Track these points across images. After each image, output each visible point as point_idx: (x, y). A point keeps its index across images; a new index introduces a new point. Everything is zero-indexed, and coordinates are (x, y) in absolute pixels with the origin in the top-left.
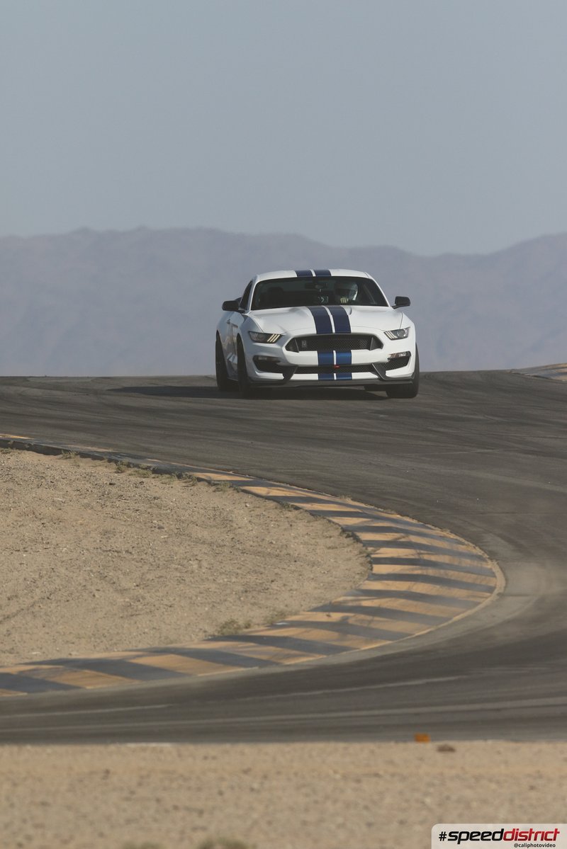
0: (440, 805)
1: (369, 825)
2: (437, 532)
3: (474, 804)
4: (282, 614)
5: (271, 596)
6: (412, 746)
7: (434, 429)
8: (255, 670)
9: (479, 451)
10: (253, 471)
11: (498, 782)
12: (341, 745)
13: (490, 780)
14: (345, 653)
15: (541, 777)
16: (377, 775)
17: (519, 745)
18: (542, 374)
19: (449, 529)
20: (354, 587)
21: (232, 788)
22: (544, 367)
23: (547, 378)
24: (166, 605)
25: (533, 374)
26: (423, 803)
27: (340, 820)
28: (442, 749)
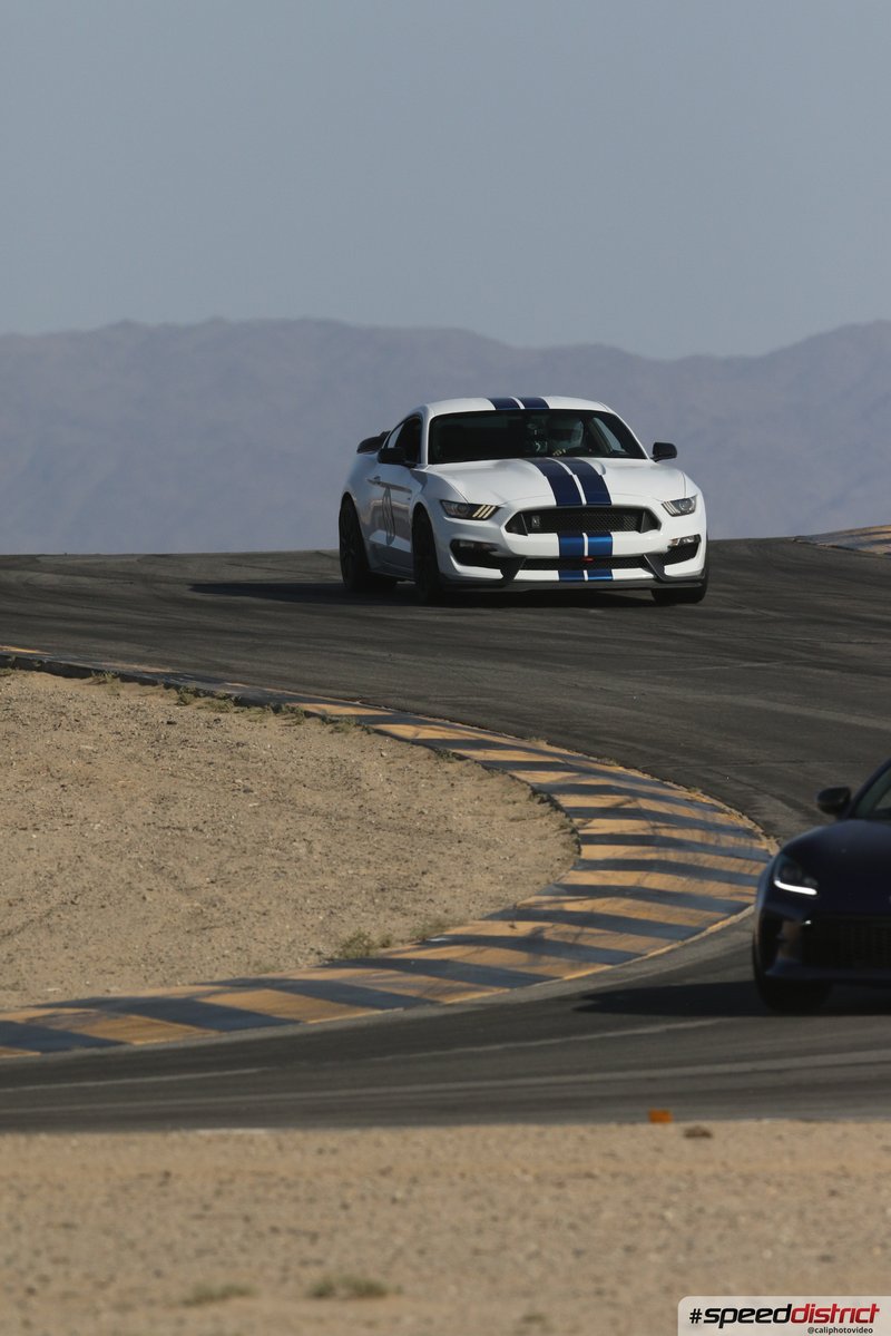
0: (689, 1221)
1: (578, 1253)
2: (682, 793)
3: (743, 1220)
4: (440, 925)
5: (421, 897)
6: (645, 1128)
7: (678, 631)
8: (399, 1012)
9: (747, 664)
10: (392, 701)
11: (780, 1185)
12: (534, 1129)
13: (768, 1182)
14: (538, 985)
15: (847, 1176)
16: (590, 1176)
17: (812, 1126)
18: (844, 543)
19: (701, 788)
20: (551, 880)
21: (363, 1198)
22: (847, 532)
23: (852, 550)
24: (258, 913)
25: (831, 544)
26: (662, 1218)
27: (533, 1247)
28: (691, 1134)
